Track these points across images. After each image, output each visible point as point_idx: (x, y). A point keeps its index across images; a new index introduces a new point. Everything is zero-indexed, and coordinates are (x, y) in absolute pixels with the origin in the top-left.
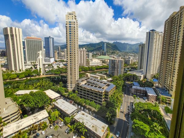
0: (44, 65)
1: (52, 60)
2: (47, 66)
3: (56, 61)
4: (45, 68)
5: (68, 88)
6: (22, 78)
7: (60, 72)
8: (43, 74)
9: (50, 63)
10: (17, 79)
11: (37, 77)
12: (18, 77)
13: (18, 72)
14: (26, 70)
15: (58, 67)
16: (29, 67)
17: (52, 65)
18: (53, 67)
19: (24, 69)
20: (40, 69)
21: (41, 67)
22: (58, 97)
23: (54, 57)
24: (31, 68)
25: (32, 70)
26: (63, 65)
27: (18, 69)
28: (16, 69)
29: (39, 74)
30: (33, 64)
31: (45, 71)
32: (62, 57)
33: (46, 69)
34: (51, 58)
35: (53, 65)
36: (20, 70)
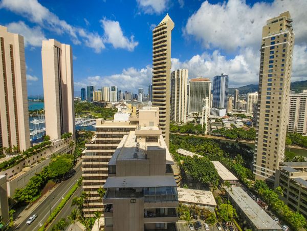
0: (210, 119)
1: (223, 113)
2: (214, 121)
3: (229, 115)
4: (210, 124)
5: (255, 171)
6: (183, 133)
7: (236, 136)
8: (208, 134)
9: (219, 118)
10: (178, 133)
11: (200, 136)
12: (179, 130)
13: (179, 124)
14: (188, 123)
15: (231, 125)
16: (191, 120)
17: (221, 120)
18: (223, 124)
19: (185, 123)
20: (205, 125)
21: (206, 123)
22: (233, 180)
23: (226, 107)
24: (193, 121)
25: (194, 125)
26: (242, 124)
27: (180, 121)
28: (177, 121)
29: (202, 132)
30: (195, 116)
31: (211, 129)
32: (241, 108)
33: (213, 127)
34: (221, 109)
35: (224, 122)
36: (182, 122)
